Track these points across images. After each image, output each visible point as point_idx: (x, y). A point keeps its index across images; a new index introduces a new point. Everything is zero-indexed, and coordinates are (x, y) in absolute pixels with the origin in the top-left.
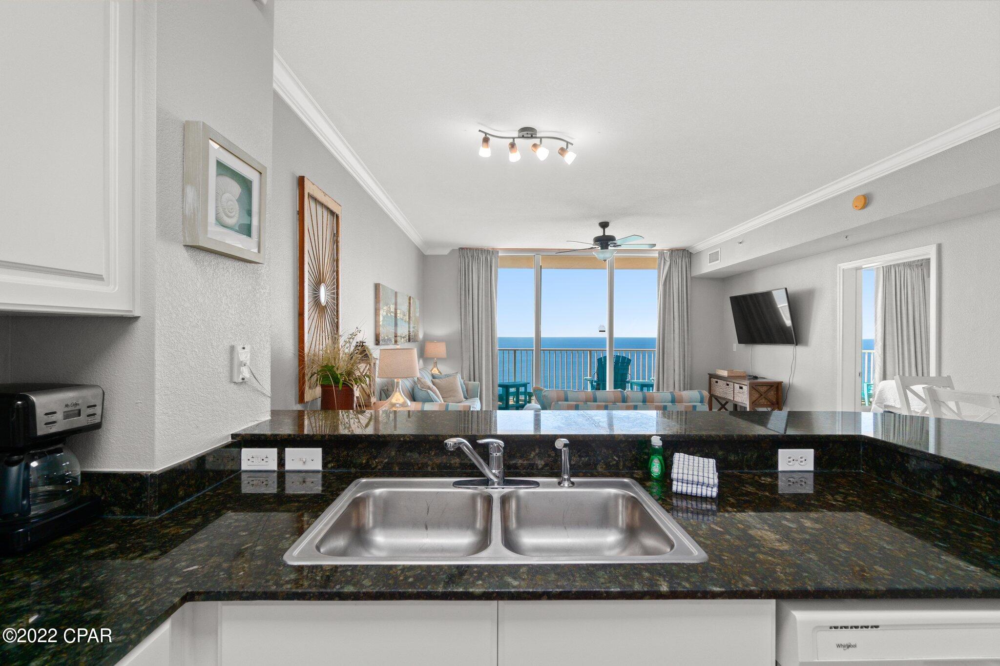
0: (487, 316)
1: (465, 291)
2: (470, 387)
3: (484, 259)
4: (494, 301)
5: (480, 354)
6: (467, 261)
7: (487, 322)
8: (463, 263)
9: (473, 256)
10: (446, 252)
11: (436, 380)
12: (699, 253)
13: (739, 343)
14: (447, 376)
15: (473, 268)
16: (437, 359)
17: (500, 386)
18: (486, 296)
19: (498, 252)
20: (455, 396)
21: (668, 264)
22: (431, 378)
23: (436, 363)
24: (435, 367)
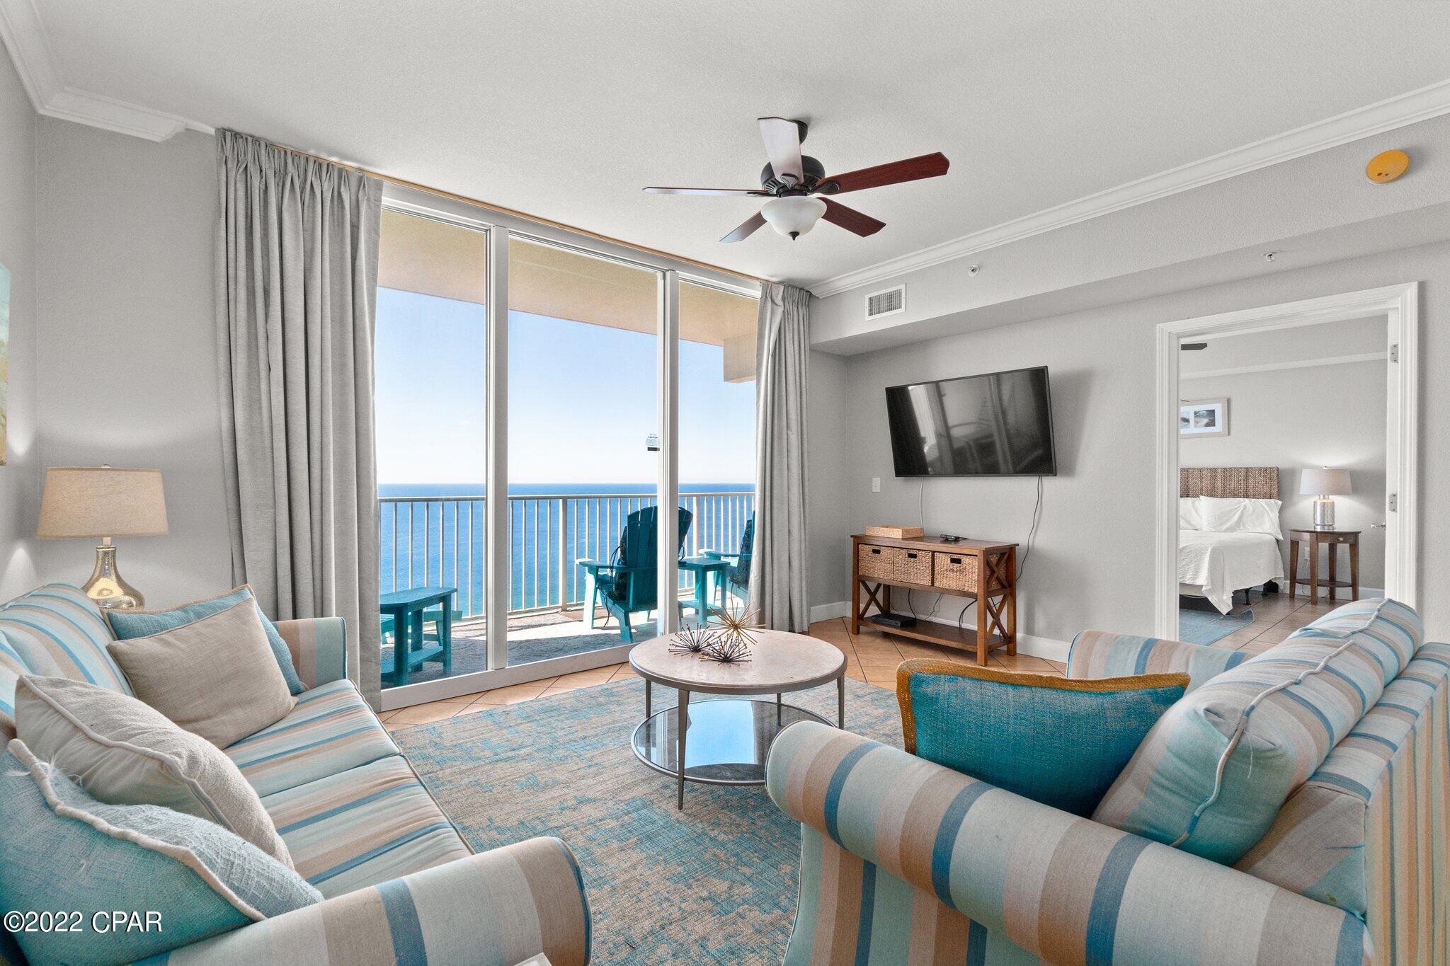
0: (340, 387)
1: (251, 292)
2: (305, 641)
3: (328, 196)
4: (364, 339)
5: (316, 513)
6: (256, 183)
7: (341, 406)
8: (241, 187)
9: (281, 175)
10: (158, 128)
11: (139, 640)
12: (837, 297)
13: (899, 473)
14: (195, 613)
15: (286, 215)
16: (115, 537)
17: (385, 609)
18: (339, 321)
19: (379, 187)
20: (249, 702)
21: (780, 310)
22: (103, 637)
23: (110, 556)
24: (103, 573)
